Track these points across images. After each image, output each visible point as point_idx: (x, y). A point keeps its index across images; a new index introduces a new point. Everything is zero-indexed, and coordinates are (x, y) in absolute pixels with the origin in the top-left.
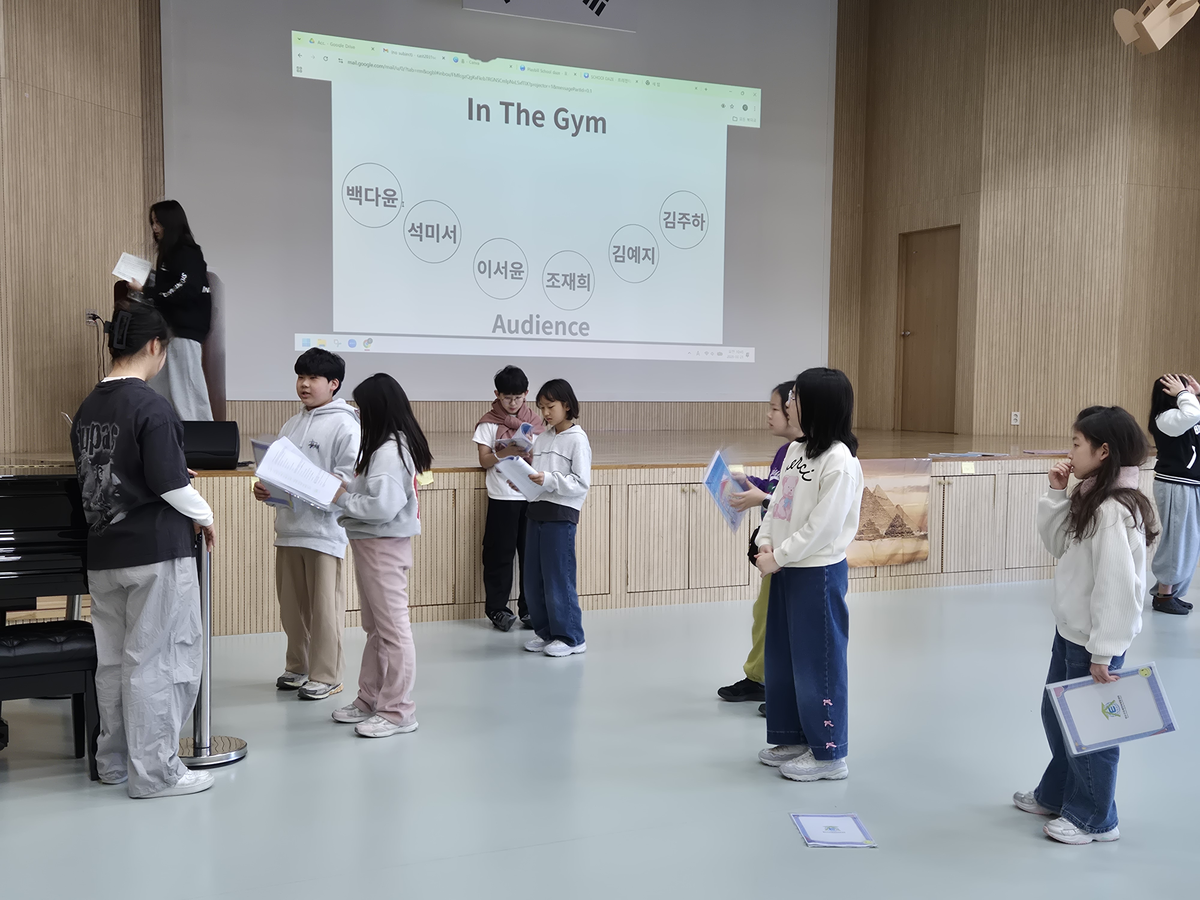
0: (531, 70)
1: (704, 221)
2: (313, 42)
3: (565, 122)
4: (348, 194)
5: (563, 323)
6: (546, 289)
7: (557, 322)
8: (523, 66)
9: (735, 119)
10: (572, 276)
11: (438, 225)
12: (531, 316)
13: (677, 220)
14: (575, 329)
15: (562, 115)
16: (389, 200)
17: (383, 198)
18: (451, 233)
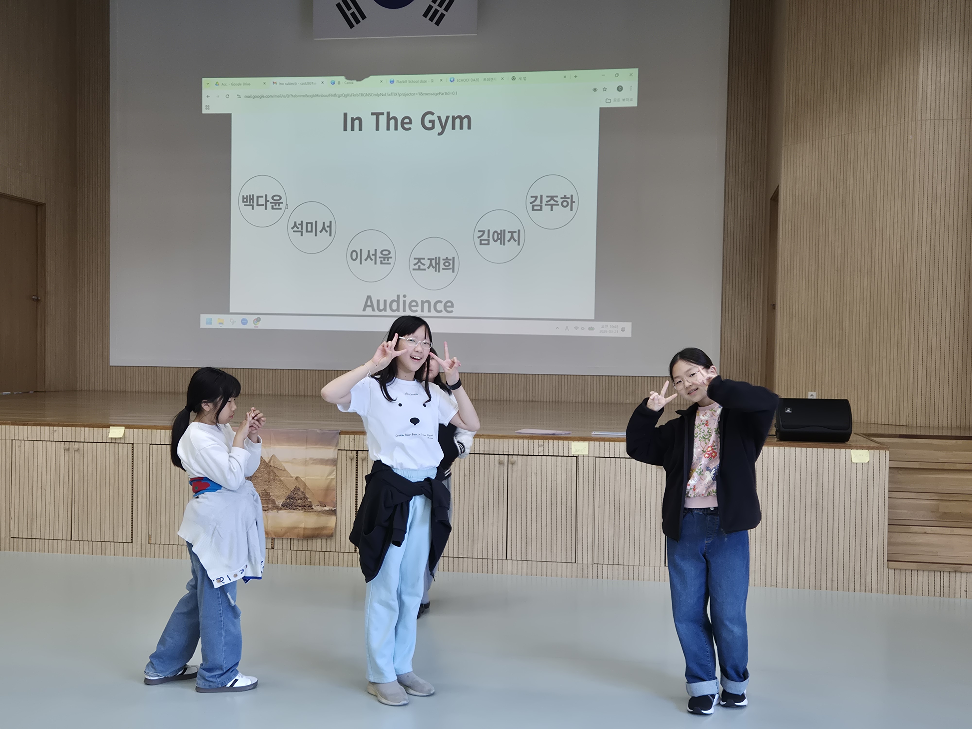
0: (400, 82)
1: (574, 202)
2: (218, 85)
3: (431, 124)
4: (243, 202)
5: (428, 302)
6: (413, 272)
7: (422, 301)
8: (392, 80)
9: (608, 101)
10: (437, 260)
11: (316, 222)
12: (398, 296)
13: (544, 202)
14: (440, 307)
15: (429, 117)
16: (275, 204)
17: (271, 203)
18: (328, 228)
